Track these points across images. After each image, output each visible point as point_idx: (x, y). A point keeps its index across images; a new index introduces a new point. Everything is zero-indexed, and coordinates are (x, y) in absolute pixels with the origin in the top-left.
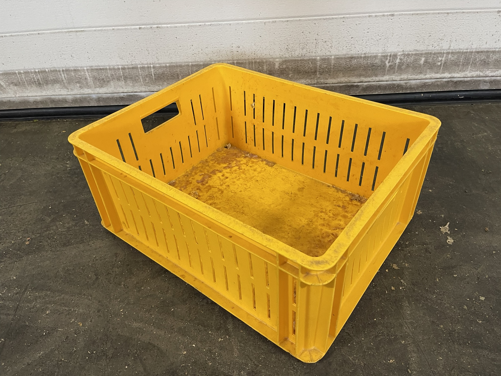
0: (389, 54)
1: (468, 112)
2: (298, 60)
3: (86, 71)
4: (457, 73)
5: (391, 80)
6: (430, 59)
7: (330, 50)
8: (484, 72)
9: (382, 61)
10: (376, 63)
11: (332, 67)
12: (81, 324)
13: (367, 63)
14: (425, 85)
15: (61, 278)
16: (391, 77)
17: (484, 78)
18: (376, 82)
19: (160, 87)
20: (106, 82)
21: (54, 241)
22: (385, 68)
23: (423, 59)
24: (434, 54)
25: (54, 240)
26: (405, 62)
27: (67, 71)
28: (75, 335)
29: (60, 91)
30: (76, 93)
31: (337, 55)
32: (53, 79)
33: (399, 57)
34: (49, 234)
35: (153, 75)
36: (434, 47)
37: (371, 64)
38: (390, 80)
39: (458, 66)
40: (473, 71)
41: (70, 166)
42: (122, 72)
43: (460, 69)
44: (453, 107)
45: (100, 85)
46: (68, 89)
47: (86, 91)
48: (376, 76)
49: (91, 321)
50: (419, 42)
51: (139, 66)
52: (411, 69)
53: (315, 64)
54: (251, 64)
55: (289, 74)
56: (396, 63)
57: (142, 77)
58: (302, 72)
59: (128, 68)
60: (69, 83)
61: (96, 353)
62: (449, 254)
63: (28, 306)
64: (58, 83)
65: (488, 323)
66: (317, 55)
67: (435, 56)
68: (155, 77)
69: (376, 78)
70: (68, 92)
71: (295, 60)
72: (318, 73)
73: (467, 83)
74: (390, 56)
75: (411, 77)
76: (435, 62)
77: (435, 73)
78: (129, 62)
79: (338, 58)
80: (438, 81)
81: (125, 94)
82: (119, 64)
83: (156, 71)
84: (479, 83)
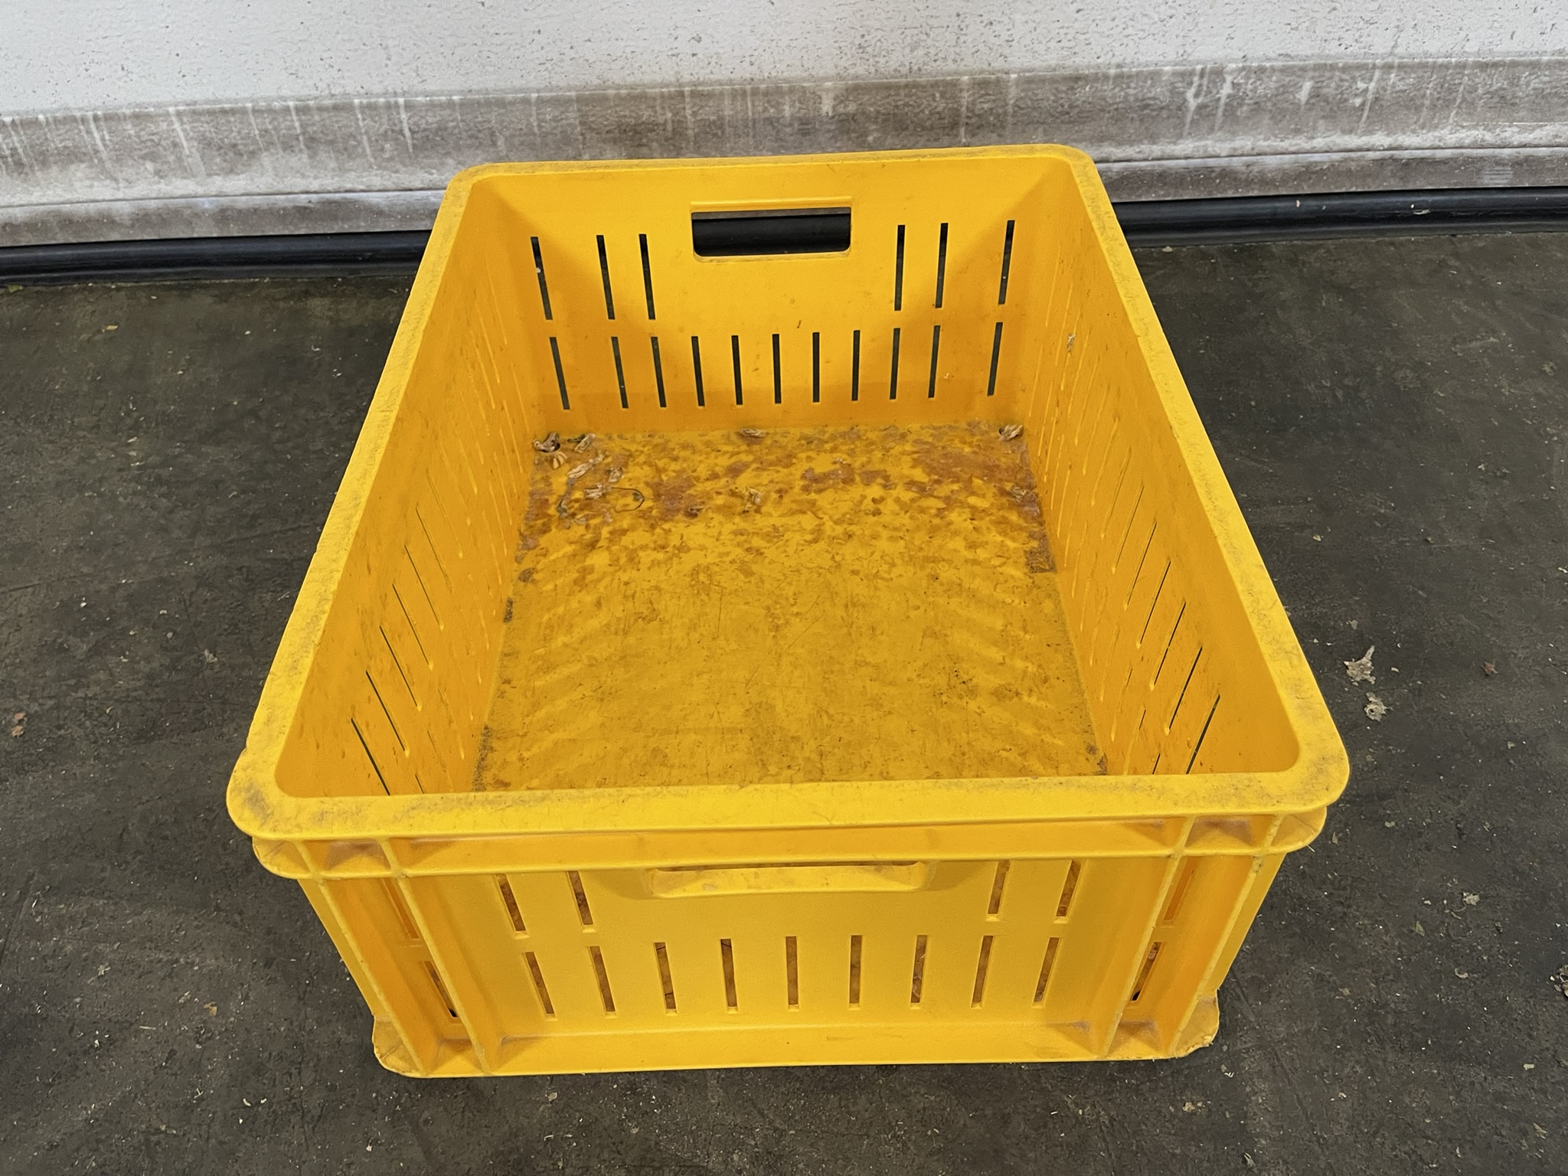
0: (1199, 67)
1: (1443, 264)
2: (897, 87)
3: (174, 118)
4: (1414, 131)
5: (1201, 153)
6: (1328, 86)
7: (1007, 51)
8: (1498, 131)
9: (1173, 92)
10: (1154, 98)
11: (1010, 110)
12: (215, 1008)
13: (1127, 95)
14: (1308, 172)
15: (138, 852)
16: (1203, 143)
17: (1498, 151)
18: (1153, 160)
19: (432, 174)
20: (245, 157)
21: (105, 725)
22: (1184, 115)
23: (1308, 85)
24: (1345, 69)
25: (104, 719)
26: (1250, 94)
27: (110, 118)
28: (198, 1046)
29: (91, 186)
30: (145, 193)
31: (1029, 71)
32: (65, 147)
33: (1229, 79)
34: (86, 698)
35: (407, 133)
36: (1343, 47)
37: (1137, 100)
38: (1197, 154)
39: (1418, 109)
40: (1463, 127)
41: (141, 455)
42: (300, 120)
43: (1421, 121)
44: (1392, 244)
45: (224, 165)
46: (116, 180)
47: (179, 187)
48: (1153, 139)
49: (246, 998)
50: (1296, 29)
51: (356, 101)
52: (1266, 120)
53: (955, 98)
54: (739, 98)
55: (866, 134)
56: (1219, 99)
57: (369, 139)
58: (911, 128)
59: (320, 109)
60: (118, 160)
61: (270, 1104)
62: (1371, 753)
63: (36, 949)
64: (82, 161)
65: (1486, 981)
66: (962, 68)
67: (1345, 77)
68: (413, 139)
69: (1154, 147)
70: (118, 189)
71: (888, 87)
72: (962, 130)
73: (1442, 167)
74: (1202, 75)
75: (1266, 143)
76: (1345, 96)
77: (1344, 132)
78: (322, 85)
79: (1030, 81)
80: (1352, 160)
81: (314, 197)
82: (285, 92)
83: (416, 119)
84: (1478, 165)
